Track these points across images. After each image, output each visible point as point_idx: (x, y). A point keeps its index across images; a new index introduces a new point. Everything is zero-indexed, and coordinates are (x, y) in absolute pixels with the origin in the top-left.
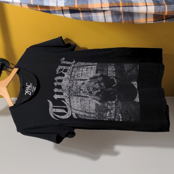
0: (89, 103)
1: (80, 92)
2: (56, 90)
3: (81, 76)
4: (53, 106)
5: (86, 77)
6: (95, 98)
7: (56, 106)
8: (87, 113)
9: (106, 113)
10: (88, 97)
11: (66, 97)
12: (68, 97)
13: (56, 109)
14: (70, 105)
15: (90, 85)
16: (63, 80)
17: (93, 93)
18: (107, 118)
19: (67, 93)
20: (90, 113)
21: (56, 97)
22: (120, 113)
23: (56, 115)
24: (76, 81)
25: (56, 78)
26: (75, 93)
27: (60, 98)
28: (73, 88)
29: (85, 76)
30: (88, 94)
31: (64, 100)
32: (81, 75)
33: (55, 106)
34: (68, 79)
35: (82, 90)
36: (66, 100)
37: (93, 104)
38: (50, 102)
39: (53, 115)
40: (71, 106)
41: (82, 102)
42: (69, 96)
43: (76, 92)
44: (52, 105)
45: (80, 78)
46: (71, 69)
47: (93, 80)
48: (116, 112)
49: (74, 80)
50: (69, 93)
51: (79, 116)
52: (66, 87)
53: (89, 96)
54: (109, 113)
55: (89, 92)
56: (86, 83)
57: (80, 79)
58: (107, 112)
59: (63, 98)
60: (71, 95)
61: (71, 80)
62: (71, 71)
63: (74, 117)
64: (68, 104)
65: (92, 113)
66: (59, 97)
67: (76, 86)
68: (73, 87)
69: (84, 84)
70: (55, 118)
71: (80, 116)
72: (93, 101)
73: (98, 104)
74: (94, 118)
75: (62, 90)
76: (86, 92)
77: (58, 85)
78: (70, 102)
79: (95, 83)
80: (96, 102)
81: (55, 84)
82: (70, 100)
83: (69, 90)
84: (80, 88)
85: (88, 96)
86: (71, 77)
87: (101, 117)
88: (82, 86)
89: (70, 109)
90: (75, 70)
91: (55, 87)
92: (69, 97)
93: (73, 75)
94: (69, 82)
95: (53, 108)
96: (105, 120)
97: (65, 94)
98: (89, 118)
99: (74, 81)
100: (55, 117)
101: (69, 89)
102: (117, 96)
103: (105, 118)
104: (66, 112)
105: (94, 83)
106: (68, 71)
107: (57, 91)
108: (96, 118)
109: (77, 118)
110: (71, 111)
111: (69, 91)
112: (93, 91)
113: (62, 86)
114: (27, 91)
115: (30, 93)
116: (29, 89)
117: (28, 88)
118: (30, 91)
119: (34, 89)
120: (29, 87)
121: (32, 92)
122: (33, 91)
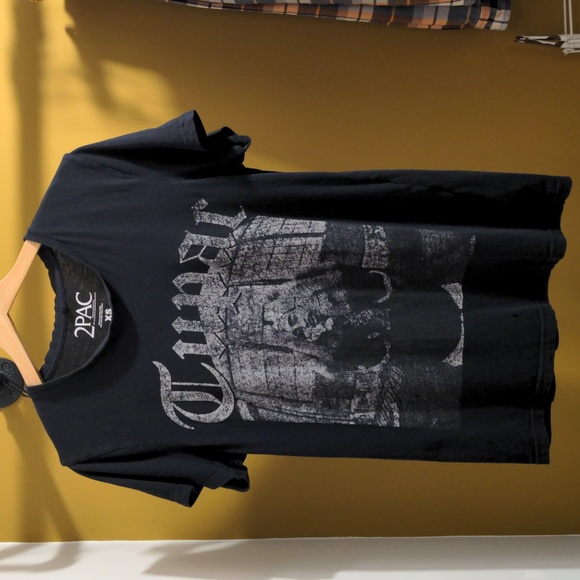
0: (295, 372)
1: (262, 333)
2: (180, 325)
3: (268, 268)
4: (174, 383)
5: (285, 271)
6: (315, 353)
7: (184, 384)
8: (288, 400)
9: (347, 401)
10: (292, 351)
11: (216, 349)
12: (222, 349)
13: (185, 393)
14: (229, 379)
15: (299, 302)
16: (204, 286)
17: (306, 334)
18: (352, 416)
19: (219, 335)
20: (297, 401)
21: (182, 349)
22: (395, 401)
23: (184, 412)
24: (248, 287)
25: (179, 277)
26: (246, 335)
27: (197, 353)
28: (240, 316)
29: (282, 269)
30: (290, 341)
31: (208, 360)
32: (265, 267)
33: (178, 384)
34: (221, 280)
35: (271, 323)
36: (215, 361)
37: (307, 376)
38: (163, 370)
39: (176, 410)
40: (233, 383)
41: (269, 369)
42: (227, 346)
43: (251, 331)
44: (169, 378)
45: (262, 276)
46: (231, 247)
47: (309, 280)
48: (383, 399)
49: (243, 284)
50: (227, 337)
51: (260, 411)
52: (214, 311)
53: (295, 349)
54: (357, 400)
55: (294, 332)
56: (282, 293)
57: (262, 280)
58: (351, 398)
59: (205, 353)
60: (233, 344)
61: (232, 286)
62: (230, 253)
63: (244, 417)
64: (221, 375)
65: (304, 402)
66: (191, 351)
67: (251, 308)
68: (240, 309)
69: (275, 296)
70: (181, 423)
71: (265, 412)
72: (309, 363)
73: (322, 377)
74: (309, 417)
75: (202, 325)
76: (284, 330)
77: (187, 306)
78: (229, 369)
79: (316, 293)
80: (315, 368)
81: (177, 301)
82: (228, 362)
83: (225, 324)
84: (263, 314)
85: (291, 345)
86: (230, 273)
87: (333, 416)
88: (271, 305)
89: (230, 392)
90: (246, 253)
91: (175, 313)
92: (227, 352)
93: (239, 267)
94: (226, 294)
95: (174, 388)
96: (344, 423)
97: (211, 339)
98: (293, 419)
99: (241, 288)
100: (180, 419)
101: (226, 318)
102: (388, 347)
103: (346, 416)
104: (217, 401)
105: (310, 293)
106: (219, 255)
107: (185, 329)
108: (315, 419)
109: (252, 419)
110: (232, 396)
111: (226, 328)
112: (307, 326)
113: (200, 309)
114: (80, 321)
115: (90, 332)
116: (86, 315)
117: (83, 312)
118: (91, 321)
119: (104, 314)
120: (86, 309)
121: (97, 326)
122: (100, 324)
